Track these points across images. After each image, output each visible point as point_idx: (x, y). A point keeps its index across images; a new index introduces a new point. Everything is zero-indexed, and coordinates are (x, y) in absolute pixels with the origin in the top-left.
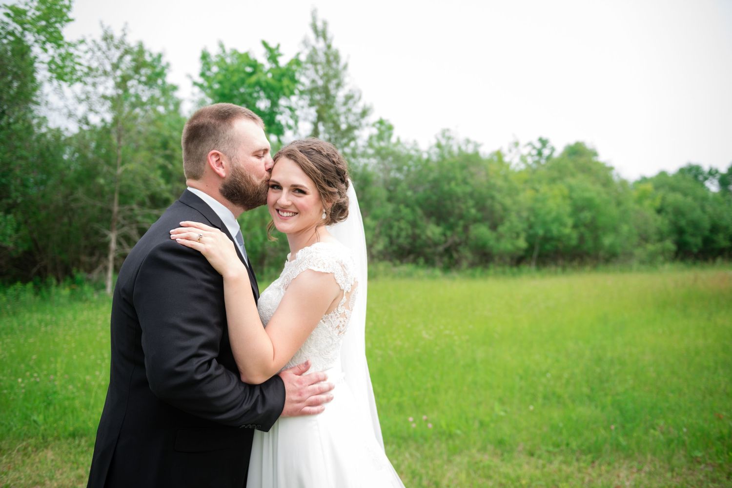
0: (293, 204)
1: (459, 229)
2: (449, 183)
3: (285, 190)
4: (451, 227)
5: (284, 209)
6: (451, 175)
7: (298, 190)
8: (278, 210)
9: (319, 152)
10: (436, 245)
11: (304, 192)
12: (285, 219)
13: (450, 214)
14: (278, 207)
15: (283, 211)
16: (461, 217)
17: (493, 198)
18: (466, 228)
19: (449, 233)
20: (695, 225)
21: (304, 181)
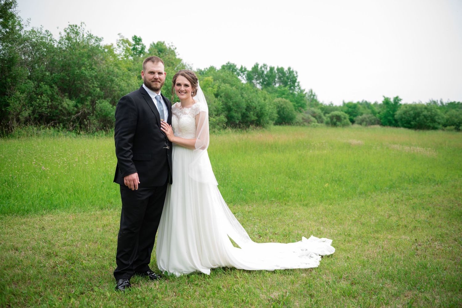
0: (185, 90)
1: (88, 103)
2: (80, 68)
3: (183, 86)
4: (82, 101)
5: (182, 91)
6: (81, 62)
7: (186, 85)
8: (179, 92)
9: (191, 74)
10: (69, 114)
11: (188, 86)
12: (183, 95)
13: (80, 91)
14: (180, 91)
15: (182, 92)
16: (89, 94)
17: (112, 81)
18: (93, 103)
19: (80, 106)
20: (238, 105)
21: (188, 83)
